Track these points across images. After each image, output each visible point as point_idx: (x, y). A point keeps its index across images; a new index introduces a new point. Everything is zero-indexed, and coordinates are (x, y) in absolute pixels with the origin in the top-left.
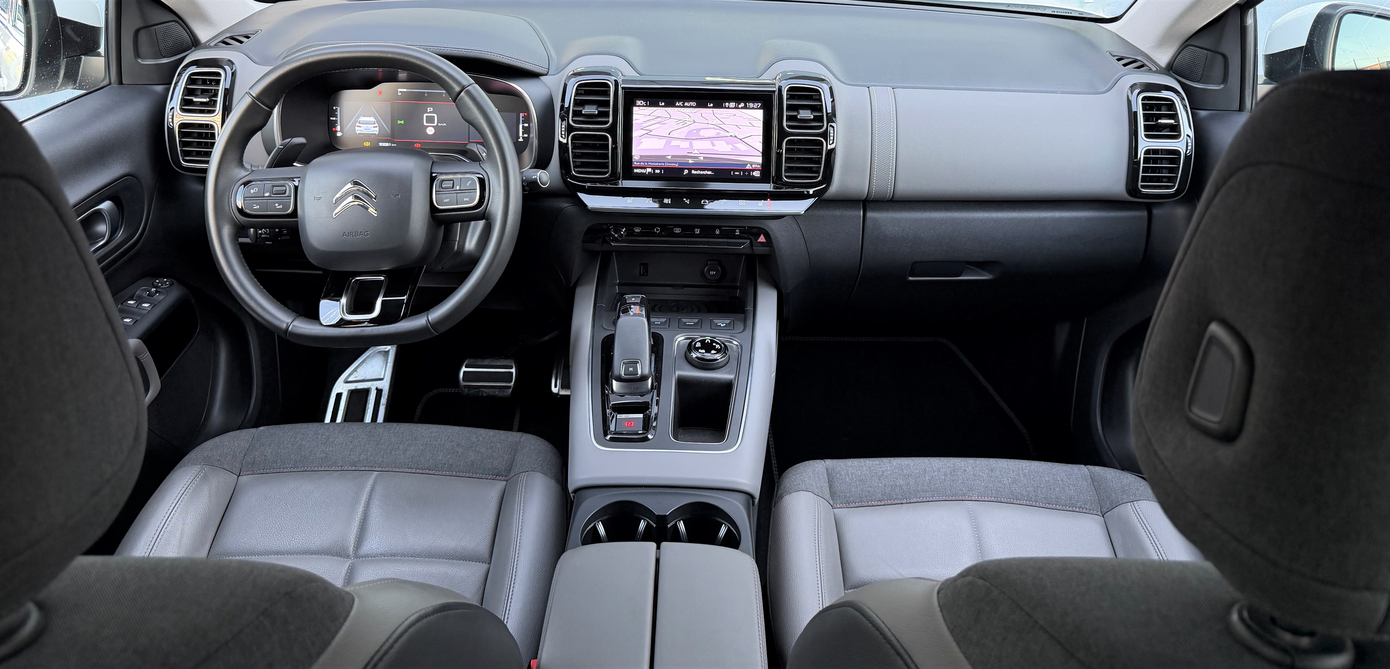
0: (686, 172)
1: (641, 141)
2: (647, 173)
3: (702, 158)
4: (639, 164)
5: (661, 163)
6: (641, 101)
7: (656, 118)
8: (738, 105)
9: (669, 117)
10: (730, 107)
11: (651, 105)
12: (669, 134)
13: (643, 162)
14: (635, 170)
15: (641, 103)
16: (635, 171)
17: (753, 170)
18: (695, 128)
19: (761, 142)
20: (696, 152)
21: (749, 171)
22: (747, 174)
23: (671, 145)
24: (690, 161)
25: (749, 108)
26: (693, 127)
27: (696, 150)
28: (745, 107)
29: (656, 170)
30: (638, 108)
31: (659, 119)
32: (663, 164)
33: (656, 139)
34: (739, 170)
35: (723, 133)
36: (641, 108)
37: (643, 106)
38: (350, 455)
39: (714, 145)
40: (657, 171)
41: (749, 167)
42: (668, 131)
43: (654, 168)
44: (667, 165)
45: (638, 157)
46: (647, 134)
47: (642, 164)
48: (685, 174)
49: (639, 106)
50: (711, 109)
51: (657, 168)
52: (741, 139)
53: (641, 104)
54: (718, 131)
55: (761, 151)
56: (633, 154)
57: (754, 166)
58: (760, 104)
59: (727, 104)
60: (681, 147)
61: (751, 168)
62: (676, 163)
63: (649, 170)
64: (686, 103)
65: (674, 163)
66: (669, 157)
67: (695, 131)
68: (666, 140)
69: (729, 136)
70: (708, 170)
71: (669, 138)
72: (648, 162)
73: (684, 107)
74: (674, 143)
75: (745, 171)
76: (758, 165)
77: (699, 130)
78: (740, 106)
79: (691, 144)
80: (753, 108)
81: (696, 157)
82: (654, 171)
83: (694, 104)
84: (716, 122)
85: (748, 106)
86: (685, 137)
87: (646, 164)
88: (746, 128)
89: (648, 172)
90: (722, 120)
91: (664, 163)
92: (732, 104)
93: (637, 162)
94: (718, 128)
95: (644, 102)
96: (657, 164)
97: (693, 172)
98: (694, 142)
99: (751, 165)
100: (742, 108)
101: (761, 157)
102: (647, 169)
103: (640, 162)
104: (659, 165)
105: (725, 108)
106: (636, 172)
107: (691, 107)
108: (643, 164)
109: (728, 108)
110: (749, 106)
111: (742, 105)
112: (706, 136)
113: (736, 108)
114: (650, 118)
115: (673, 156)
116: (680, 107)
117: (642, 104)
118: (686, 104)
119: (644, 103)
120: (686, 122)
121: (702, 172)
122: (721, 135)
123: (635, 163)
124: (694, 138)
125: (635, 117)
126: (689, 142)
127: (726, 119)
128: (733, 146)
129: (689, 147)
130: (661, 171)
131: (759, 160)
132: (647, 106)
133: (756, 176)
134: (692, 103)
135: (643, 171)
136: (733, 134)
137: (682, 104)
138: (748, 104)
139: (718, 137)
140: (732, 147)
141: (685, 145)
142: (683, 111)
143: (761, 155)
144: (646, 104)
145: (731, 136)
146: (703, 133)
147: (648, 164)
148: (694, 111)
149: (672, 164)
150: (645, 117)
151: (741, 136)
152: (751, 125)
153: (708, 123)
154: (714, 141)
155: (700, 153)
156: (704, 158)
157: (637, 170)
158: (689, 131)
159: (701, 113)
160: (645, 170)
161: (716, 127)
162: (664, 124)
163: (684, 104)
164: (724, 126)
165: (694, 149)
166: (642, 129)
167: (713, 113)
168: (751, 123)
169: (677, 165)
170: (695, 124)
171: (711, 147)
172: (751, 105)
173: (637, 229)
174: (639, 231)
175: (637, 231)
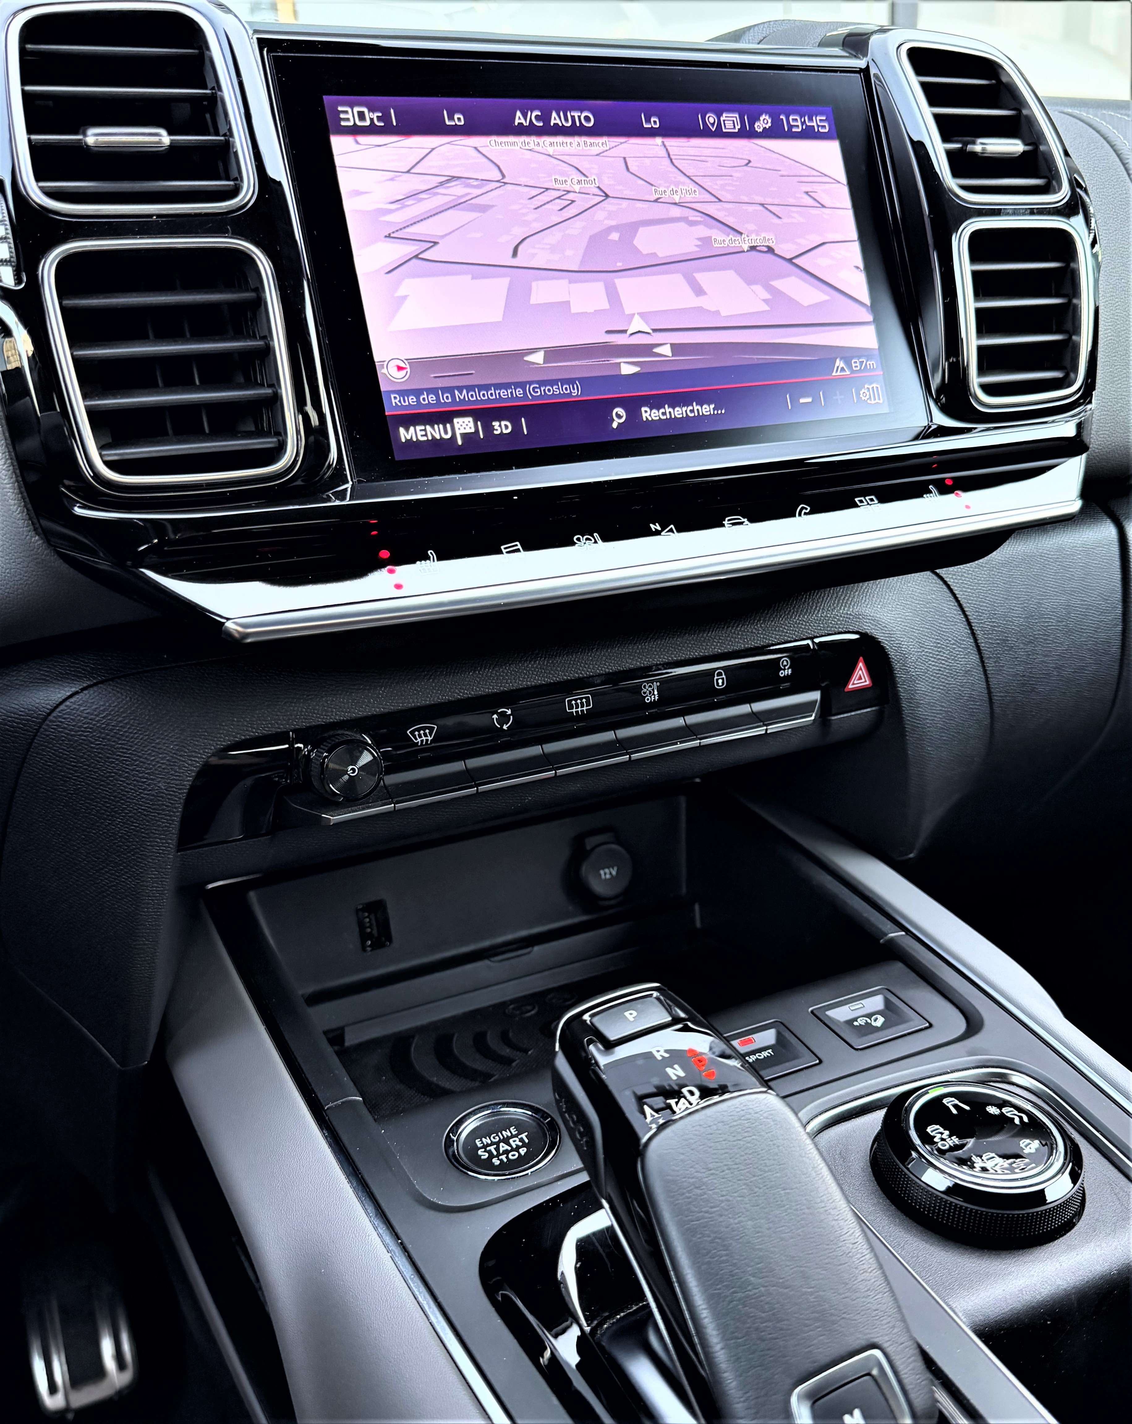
0: (619, 416)
1: (400, 293)
2: (459, 440)
3: (666, 350)
4: (412, 400)
5: (506, 386)
6: (356, 109)
7: (441, 184)
8: (752, 123)
9: (496, 175)
12: (514, 256)
13: (429, 391)
14: (401, 430)
15: (361, 117)
16: (405, 434)
17: (860, 380)
18: (613, 223)
19: (861, 266)
20: (637, 324)
22: (838, 397)
23: (531, 302)
24: (627, 369)
25: (790, 134)
26: (602, 216)
27: (637, 317)
28: (776, 132)
29: (496, 424)
30: (350, 137)
31: (457, 190)
32: (519, 392)
33: (464, 283)
34: (811, 388)
35: (722, 240)
36: (363, 139)
37: (372, 130)
39: (699, 291)
40: (502, 427)
41: (840, 369)
42: (504, 239)
43: (484, 415)
44: (535, 394)
45: (400, 368)
46: (416, 257)
47: (426, 398)
48: (615, 425)
49: (356, 127)
50: (659, 140)
51: (499, 413)
52: (790, 261)
53: (360, 122)
54: (702, 231)
55: (869, 304)
56: (378, 359)
57: (857, 364)
58: (825, 121)
59: (711, 119)
60: (572, 311)
61: (849, 371)
62: (571, 381)
63: (464, 425)
64: (554, 113)
65: (563, 381)
66: (538, 358)
67: (615, 236)
68: (506, 280)
69: (745, 248)
70: (701, 398)
71: (517, 270)
72: (450, 390)
73: (549, 129)
74: (542, 291)
76: (869, 357)
77: (631, 229)
78: (758, 126)
79: (613, 295)
80: (805, 136)
81: (647, 349)
82: (488, 429)
83: (588, 118)
84: (685, 191)
85: (785, 127)
86: (582, 262)
87: (446, 398)
88: (797, 212)
89: (464, 436)
90: (707, 183)
91: (522, 385)
92: (730, 121)
93: (404, 393)
94: (699, 218)
95: (371, 108)
96: (493, 394)
97: (647, 414)
98: (622, 283)
99: (849, 360)
100: (767, 133)
101: (873, 326)
102: (456, 421)
103: (417, 392)
104: (500, 399)
105: (706, 133)
106: (409, 442)
107: (575, 131)
108: (432, 399)
109: (719, 132)
110: (789, 127)
111: (765, 120)
112: (664, 253)
113: (743, 133)
114: (414, 183)
115: (552, 354)
116: (532, 129)
117: (368, 123)
118: (556, 118)
119: (375, 116)
120: (570, 196)
121: (677, 411)
122: (717, 245)
123: (395, 400)
124: (619, 265)
125: (344, 181)
126: (600, 284)
127: (720, 182)
128: (770, 289)
129: (607, 306)
130: (517, 425)
131: (871, 337)
132: (387, 130)
133: (872, 401)
134: (576, 112)
135: (437, 432)
136: (756, 240)
137: (538, 116)
138: (784, 117)
139: (708, 257)
140: (768, 296)
141: (589, 297)
142: (551, 150)
143: (872, 317)
144: (385, 118)
145: (753, 248)
147: (453, 396)
148: (596, 150)
149: (556, 390)
150: (392, 179)
151: (786, 249)
152: (809, 201)
153: (656, 201)
154: (696, 275)
155: (654, 330)
156: (676, 348)
157: (412, 429)
158: (591, 237)
159: (625, 158)
160: (448, 426)
161: (693, 216)
162: (484, 209)
163: (545, 117)
164: (718, 210)
165: (627, 312)
166: (389, 236)
167: (669, 155)
168: (807, 193)
169: (576, 392)
170: (610, 205)
171: (692, 301)
172: (797, 122)
173: (418, 730)
174: (430, 738)
175: (419, 740)
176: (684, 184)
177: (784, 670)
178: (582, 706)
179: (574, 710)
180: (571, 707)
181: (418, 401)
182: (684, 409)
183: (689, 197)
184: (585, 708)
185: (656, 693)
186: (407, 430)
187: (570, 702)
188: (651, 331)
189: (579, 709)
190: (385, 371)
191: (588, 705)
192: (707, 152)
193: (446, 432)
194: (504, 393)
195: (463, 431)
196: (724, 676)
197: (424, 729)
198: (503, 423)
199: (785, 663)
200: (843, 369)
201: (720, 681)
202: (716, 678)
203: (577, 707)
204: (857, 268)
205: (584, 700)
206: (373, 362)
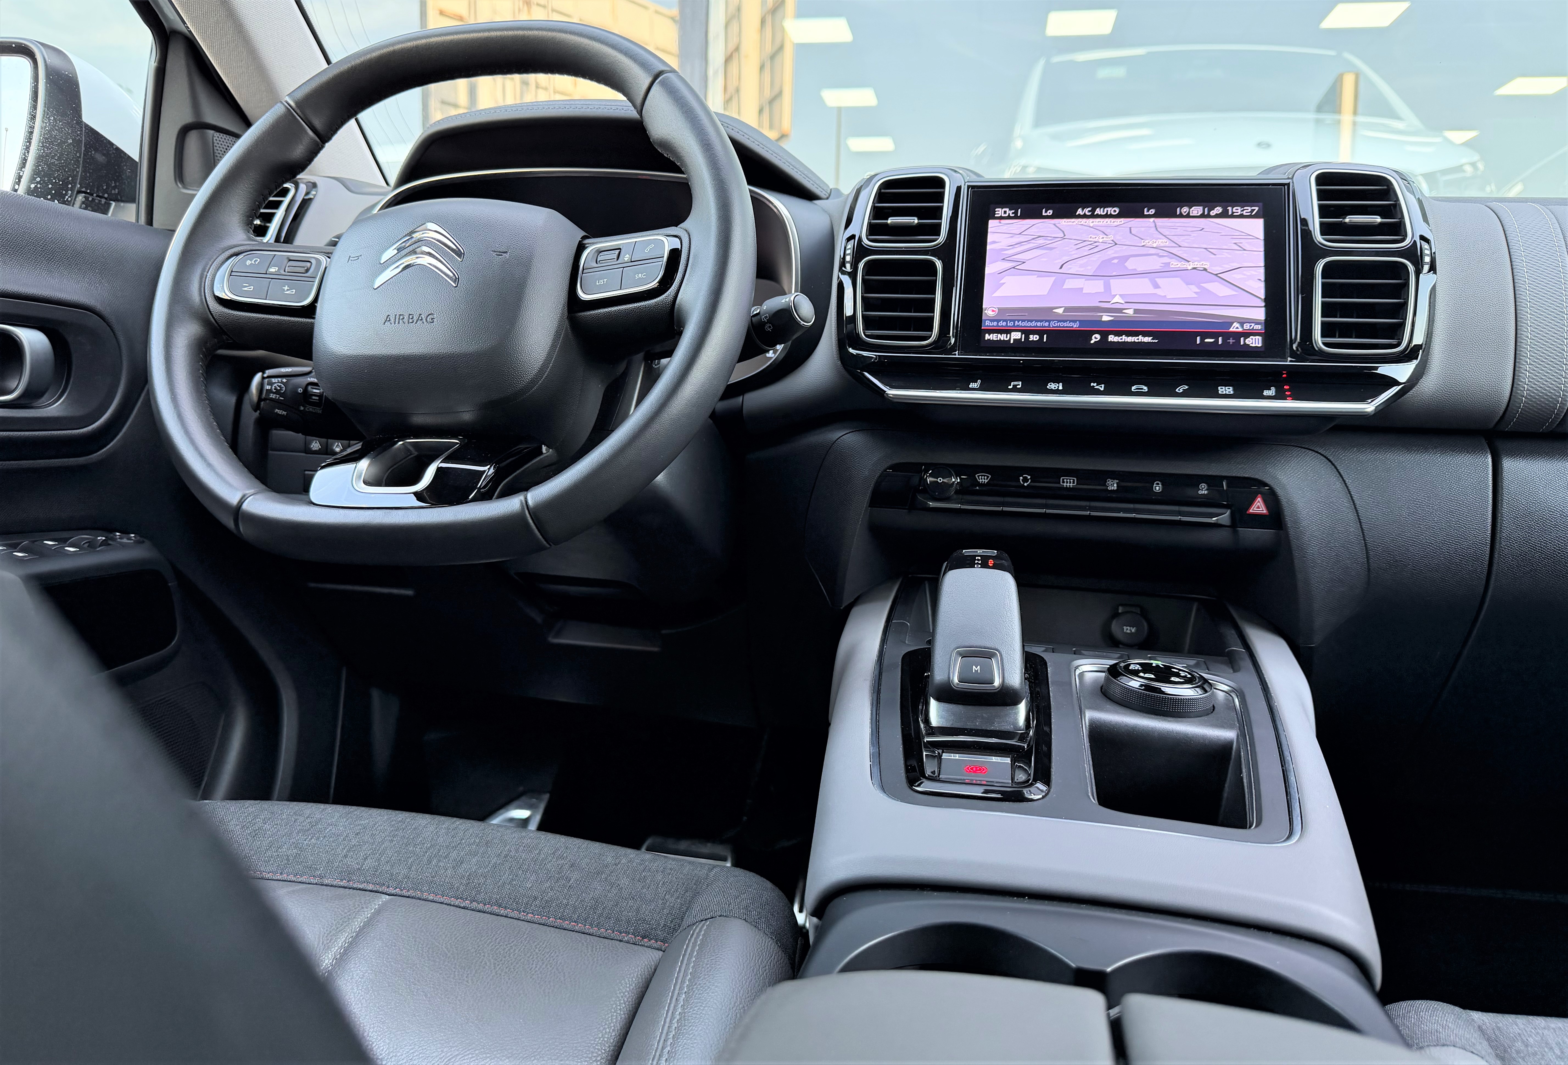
0: (1096, 338)
1: (1003, 282)
2: (1012, 342)
3: (1130, 312)
4: (995, 324)
5: (1041, 321)
6: (1004, 209)
7: (1034, 239)
8: (1209, 211)
9: (1061, 235)
10: (1191, 215)
11: (1024, 217)
12: (1061, 268)
13: (1004, 321)
14: (987, 335)
15: (1005, 212)
16: (987, 337)
17: (1247, 335)
18: (1116, 256)
19: (1263, 279)
20: (1117, 299)
21: (1238, 335)
22: (1231, 341)
23: (1064, 287)
24: (1106, 318)
25: (1232, 216)
26: (1111, 253)
27: (1118, 296)
28: (1224, 215)
29: (1031, 336)
30: (998, 221)
31: (1041, 241)
32: (1047, 324)
33: (1033, 278)
34: (1215, 335)
35: (1175, 264)
36: (1003, 221)
37: (1010, 217)
38: (346, 856)
39: (1156, 286)
40: (1034, 338)
41: (1236, 327)
42: (1057, 262)
43: (1027, 332)
44: (1054, 325)
45: (993, 311)
46: (1014, 268)
47: (1001, 323)
48: (1092, 342)
49: (1001, 218)
50: (1152, 220)
51: (1034, 332)
52: (1216, 275)
53: (1003, 215)
54: (1166, 260)
55: (1263, 297)
56: (983, 307)
57: (1247, 326)
58: (1257, 209)
59: (1185, 210)
60: (1084, 292)
61: (1240, 330)
62: (1074, 321)
63: (1016, 335)
64: (1098, 209)
65: (1070, 321)
66: (1060, 311)
67: (1116, 261)
68: (1054, 278)
69: (1190, 268)
70: (1145, 334)
71: (1061, 274)
72: (1014, 321)
73: (1093, 216)
74: (1070, 284)
75: (1227, 335)
76: (1257, 324)
77: (1126, 258)
78: (1213, 213)
79: (1107, 286)
80: (1242, 216)
81: (1120, 310)
82: (1027, 338)
83: (1115, 211)
84: (1162, 242)
85: (1230, 213)
86: (1094, 272)
87: (1011, 324)
88: (1227, 253)
89: (1014, 340)
90: (1175, 239)
91: (1049, 321)
92: (1197, 210)
93: (992, 321)
94: (1166, 254)
95: (1010, 210)
96: (1034, 324)
97: (1112, 338)
98: (1113, 282)
99: (1242, 324)
100: (1217, 216)
101: (1263, 309)
102: (1013, 333)
103: (998, 321)
104: (1037, 326)
105: (1181, 216)
106: (989, 340)
107: (1107, 216)
108: (1004, 324)
109: (1188, 216)
110: (1233, 213)
111: (1218, 210)
112: (1140, 269)
113: (1203, 216)
114: (1022, 238)
115: (1067, 309)
116: (1084, 216)
117: (1008, 215)
118: (1098, 211)
119: (1011, 212)
120: (1097, 244)
121: (1130, 339)
122: (1172, 266)
123: (988, 322)
124: (1114, 274)
125: (990, 238)
126: (1102, 282)
127: (1183, 238)
128: (1199, 287)
129: (1103, 291)
130: (1041, 338)
131: (1260, 314)
133: (1254, 345)
134: (1109, 209)
135: (1003, 337)
136: (1198, 264)
137: (1089, 211)
138: (1230, 208)
139: (1166, 272)
140: (1197, 290)
141: (1095, 287)
142: (1092, 225)
143: (1263, 304)
144: (1015, 215)
145: (1194, 269)
146: (1131, 264)
147: (1014, 323)
148: (1116, 224)
149: (1065, 324)
150: (1012, 237)
151: (1217, 270)
152: (1237, 247)
153: (1143, 246)
154: (1156, 279)
155: (1126, 302)
156: (1136, 311)
157: (992, 335)
158: (1102, 262)
159: (1130, 228)
160: (1009, 335)
161: (1161, 253)
162: (1051, 249)
163: (1093, 211)
164: (1179, 251)
165: (1113, 294)
166: (1004, 259)
167: (1156, 226)
168: (1235, 243)
169: (1075, 326)
170: (1116, 248)
171: (1151, 290)
172: (1238, 210)
173: (982, 476)
174: (986, 481)
175: (981, 480)
176: (1160, 239)
177: (1202, 490)
178: (1070, 483)
179: (1065, 484)
180: (1063, 482)
181: (998, 324)
182: (1134, 338)
183: (1162, 245)
184: (1071, 484)
185: (1115, 485)
186: (989, 335)
187: (1063, 479)
188: (1123, 302)
189: (1068, 484)
190: (986, 312)
191: (1074, 483)
192: (1178, 225)
193: (1007, 337)
194: (1039, 324)
195: (1015, 338)
196: (1160, 485)
197: (985, 476)
198: (1035, 336)
199: (1203, 487)
200: (1237, 328)
201: (1157, 488)
202: (1155, 485)
203: (1067, 483)
204: (1260, 280)
205: (1071, 481)
206: (982, 308)
